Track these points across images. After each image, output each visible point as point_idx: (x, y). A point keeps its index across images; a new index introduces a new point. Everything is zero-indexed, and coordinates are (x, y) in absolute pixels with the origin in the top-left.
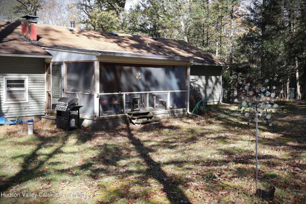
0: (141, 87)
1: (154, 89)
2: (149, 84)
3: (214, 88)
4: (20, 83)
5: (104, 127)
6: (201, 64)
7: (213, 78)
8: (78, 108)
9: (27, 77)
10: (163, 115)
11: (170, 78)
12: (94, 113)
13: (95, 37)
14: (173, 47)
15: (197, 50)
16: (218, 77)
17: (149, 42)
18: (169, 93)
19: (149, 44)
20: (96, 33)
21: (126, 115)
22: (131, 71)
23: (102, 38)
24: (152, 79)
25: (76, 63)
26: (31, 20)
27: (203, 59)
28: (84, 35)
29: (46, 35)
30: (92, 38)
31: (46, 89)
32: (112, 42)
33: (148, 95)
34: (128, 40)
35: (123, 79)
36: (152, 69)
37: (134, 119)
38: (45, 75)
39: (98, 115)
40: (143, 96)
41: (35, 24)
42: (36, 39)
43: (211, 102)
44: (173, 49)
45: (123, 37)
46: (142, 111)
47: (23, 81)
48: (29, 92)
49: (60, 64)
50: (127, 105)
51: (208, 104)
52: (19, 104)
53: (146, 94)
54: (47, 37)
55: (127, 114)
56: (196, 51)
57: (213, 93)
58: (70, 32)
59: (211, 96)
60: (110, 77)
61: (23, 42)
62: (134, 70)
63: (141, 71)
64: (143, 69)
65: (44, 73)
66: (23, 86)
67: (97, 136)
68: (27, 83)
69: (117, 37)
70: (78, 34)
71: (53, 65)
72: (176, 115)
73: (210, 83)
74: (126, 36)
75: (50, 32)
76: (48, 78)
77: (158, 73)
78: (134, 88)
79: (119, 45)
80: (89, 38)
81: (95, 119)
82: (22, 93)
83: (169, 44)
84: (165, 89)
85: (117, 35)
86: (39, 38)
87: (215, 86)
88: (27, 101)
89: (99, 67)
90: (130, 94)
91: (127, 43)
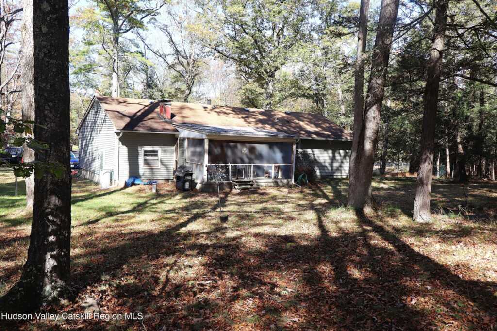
0: (246, 160)
1: (258, 161)
2: (253, 157)
3: (342, 162)
4: (154, 153)
5: (211, 190)
6: (324, 139)
7: (342, 152)
8: (191, 175)
9: (160, 148)
10: (267, 184)
11: (274, 152)
12: (203, 179)
13: (225, 113)
14: (303, 121)
15: (329, 124)
16: (347, 151)
17: (279, 116)
18: (273, 165)
19: (277, 119)
20: (227, 110)
21: (231, 183)
22: (236, 147)
23: (231, 114)
24: (257, 153)
25: (193, 139)
26: (166, 103)
27: (330, 134)
28: (216, 111)
29: (180, 113)
30: (222, 114)
31: (174, 159)
32: (239, 118)
33: (252, 166)
34: (257, 116)
35: (229, 153)
36: (257, 145)
37: (236, 185)
38: (175, 147)
39: (206, 180)
40: (248, 167)
41: (170, 106)
42: (170, 117)
43: (338, 175)
44: (301, 123)
45: (254, 112)
46: (246, 179)
47: (156, 152)
48: (161, 160)
49: (184, 139)
50: (232, 174)
51: (335, 177)
52: (152, 169)
53: (251, 165)
54: (181, 115)
55: (231, 181)
56: (327, 125)
57: (341, 166)
58: (204, 109)
59: (339, 169)
60: (217, 151)
61: (159, 121)
62: (239, 145)
63: (246, 147)
64: (248, 145)
65: (174, 146)
66: (156, 155)
67: (198, 195)
68: (159, 153)
69: (247, 113)
70: (210, 111)
71: (180, 140)
72: (280, 184)
73: (338, 157)
74: (257, 111)
75: (184, 110)
76: (176, 149)
77: (263, 149)
78: (239, 160)
79: (245, 121)
80: (219, 115)
81: (204, 183)
82: (156, 161)
83: (301, 118)
84: (269, 162)
85: (248, 111)
86: (173, 116)
87: (344, 160)
88: (159, 167)
89: (208, 143)
90: (235, 165)
91: (254, 118)
